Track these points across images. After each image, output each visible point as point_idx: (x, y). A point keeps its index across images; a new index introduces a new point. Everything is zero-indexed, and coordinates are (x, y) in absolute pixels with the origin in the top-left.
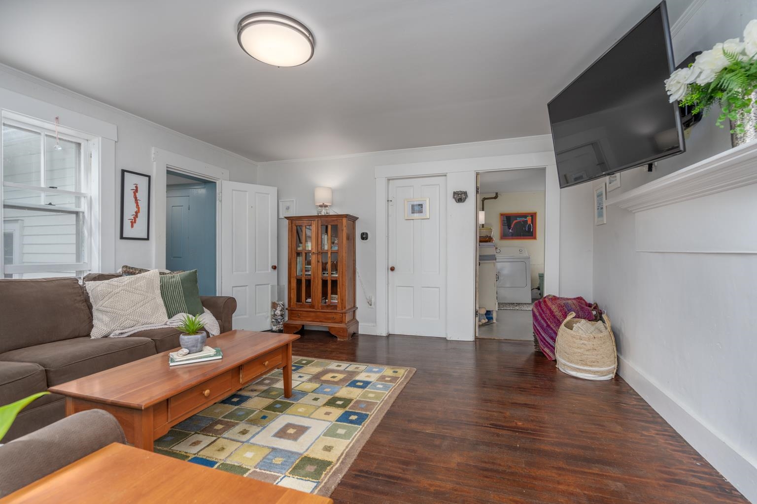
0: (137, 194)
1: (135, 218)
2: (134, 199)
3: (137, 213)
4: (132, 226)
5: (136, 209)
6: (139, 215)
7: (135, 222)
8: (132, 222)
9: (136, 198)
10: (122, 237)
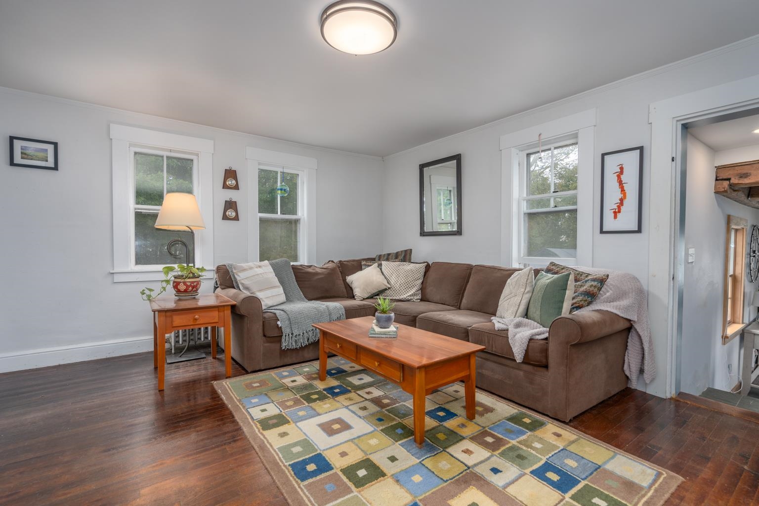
0: (622, 177)
1: (619, 207)
2: (617, 184)
3: (622, 200)
4: (615, 217)
5: (620, 196)
6: (625, 202)
7: (619, 212)
8: (615, 213)
9: (621, 183)
10: (602, 232)
